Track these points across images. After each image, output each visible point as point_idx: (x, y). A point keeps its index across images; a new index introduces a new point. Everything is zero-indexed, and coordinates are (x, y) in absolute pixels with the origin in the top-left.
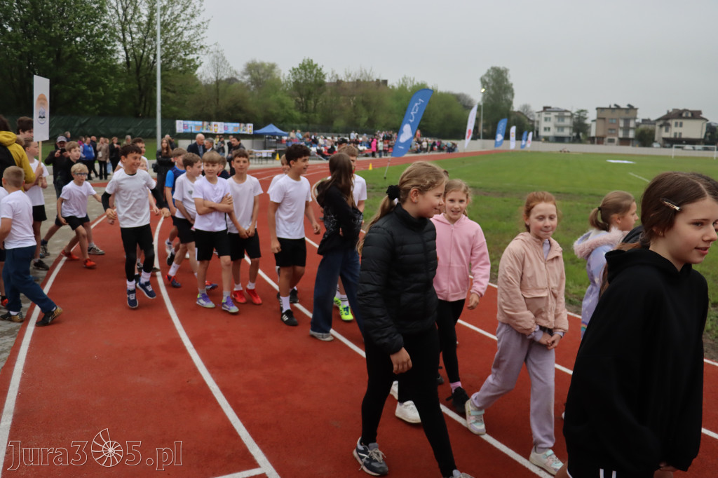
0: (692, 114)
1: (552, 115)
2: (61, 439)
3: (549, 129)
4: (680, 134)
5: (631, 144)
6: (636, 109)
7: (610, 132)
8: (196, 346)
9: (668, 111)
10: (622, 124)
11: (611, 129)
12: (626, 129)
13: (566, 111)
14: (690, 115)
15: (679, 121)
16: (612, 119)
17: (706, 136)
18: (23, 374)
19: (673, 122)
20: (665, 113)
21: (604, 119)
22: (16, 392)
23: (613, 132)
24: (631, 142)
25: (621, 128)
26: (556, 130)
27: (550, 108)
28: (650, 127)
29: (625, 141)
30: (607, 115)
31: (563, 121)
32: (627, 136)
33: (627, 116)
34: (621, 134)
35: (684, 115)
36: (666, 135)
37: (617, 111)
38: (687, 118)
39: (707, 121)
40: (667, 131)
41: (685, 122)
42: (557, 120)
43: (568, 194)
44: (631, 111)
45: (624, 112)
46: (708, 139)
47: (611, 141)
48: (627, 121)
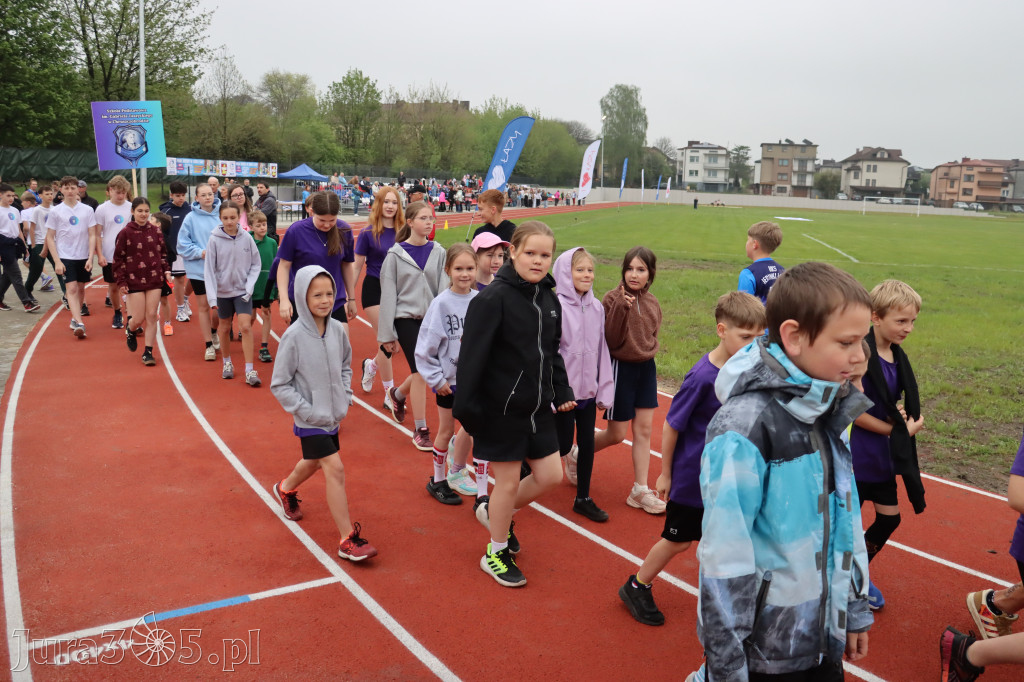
0: (889, 155)
1: (702, 152)
2: (83, 554)
3: (697, 172)
4: (874, 181)
5: (809, 195)
6: (816, 146)
7: (780, 177)
8: (235, 451)
9: (858, 150)
10: (796, 168)
11: (782, 174)
12: (802, 174)
13: (720, 148)
14: (886, 156)
15: (872, 164)
16: (783, 160)
17: (907, 185)
18: (13, 487)
19: (864, 165)
20: (854, 152)
21: (772, 159)
22: (11, 507)
23: (785, 177)
24: (809, 191)
25: (795, 172)
26: (707, 174)
27: (698, 143)
28: (834, 171)
29: (800, 191)
30: (776, 153)
31: (715, 161)
32: (803, 184)
33: (803, 156)
34: (795, 181)
35: (879, 156)
36: (856, 183)
37: (789, 148)
38: (882, 160)
39: (909, 164)
40: (856, 177)
41: (881, 166)
42: (707, 161)
43: (718, 261)
44: (809, 149)
45: (799, 149)
46: (909, 189)
47: (782, 190)
48: (803, 162)
